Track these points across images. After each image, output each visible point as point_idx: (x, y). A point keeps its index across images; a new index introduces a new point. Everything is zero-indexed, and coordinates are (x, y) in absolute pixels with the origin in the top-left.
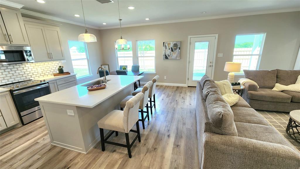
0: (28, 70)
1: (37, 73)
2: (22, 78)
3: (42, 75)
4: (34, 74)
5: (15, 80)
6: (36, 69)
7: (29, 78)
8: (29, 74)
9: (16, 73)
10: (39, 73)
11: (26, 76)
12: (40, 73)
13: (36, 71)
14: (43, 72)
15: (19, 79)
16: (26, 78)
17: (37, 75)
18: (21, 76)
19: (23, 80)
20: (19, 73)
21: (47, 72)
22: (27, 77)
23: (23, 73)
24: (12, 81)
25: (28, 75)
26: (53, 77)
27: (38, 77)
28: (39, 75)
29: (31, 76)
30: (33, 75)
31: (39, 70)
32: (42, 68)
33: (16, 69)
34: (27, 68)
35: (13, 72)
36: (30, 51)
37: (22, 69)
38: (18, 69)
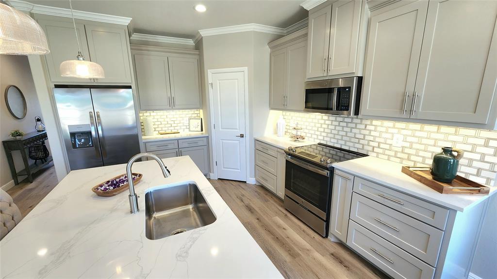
0: (373, 133)
1: (387, 147)
2: (357, 146)
3: (399, 155)
4: (382, 146)
5: (345, 145)
7: (368, 151)
8: (371, 143)
9: (351, 132)
10: (393, 148)
11: (363, 145)
12: (396, 149)
13: (389, 142)
14: (407, 151)
15: (351, 144)
16: (363, 149)
17: (387, 152)
18: (357, 140)
19: (355, 150)
20: (355, 134)
21: (421, 153)
23: (362, 137)
25: (368, 145)
27: (386, 157)
28: (393, 153)
29: (374, 147)
30: (379, 147)
31: (398, 141)
32: (409, 139)
33: (353, 125)
34: (372, 128)
35: (348, 130)
36: (349, 88)
37: (363, 127)
38: (356, 125)
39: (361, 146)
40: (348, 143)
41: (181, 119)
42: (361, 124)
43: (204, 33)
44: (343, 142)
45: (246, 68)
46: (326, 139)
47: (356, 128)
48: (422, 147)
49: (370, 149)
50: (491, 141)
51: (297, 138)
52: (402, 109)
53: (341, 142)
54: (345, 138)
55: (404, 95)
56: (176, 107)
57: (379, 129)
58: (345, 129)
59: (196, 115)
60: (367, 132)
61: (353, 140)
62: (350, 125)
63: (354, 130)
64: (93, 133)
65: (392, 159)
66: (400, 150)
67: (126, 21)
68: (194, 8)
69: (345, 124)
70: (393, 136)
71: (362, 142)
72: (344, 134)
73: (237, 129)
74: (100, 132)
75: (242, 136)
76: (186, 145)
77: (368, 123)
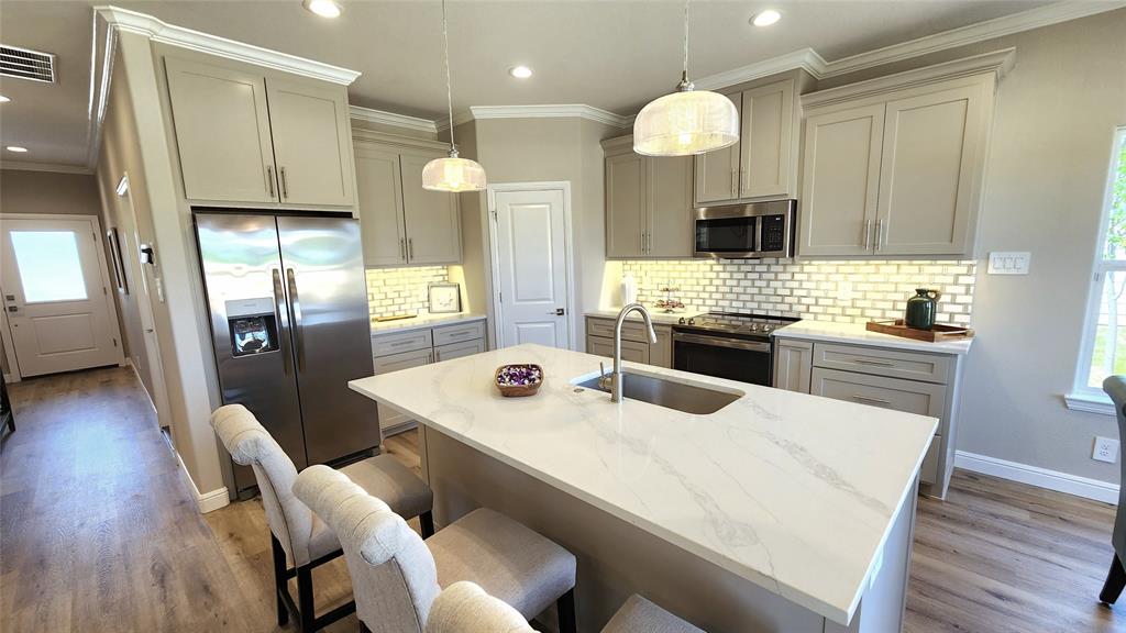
0: (805, 285)
1: (830, 302)
2: (779, 307)
3: (849, 312)
4: (821, 302)
5: (759, 309)
6: (832, 286)
7: (800, 312)
8: (804, 300)
9: (768, 286)
10: (839, 303)
11: (791, 305)
12: (843, 304)
13: (831, 294)
14: (859, 304)
15: (770, 306)
16: (790, 310)
17: (830, 310)
18: (779, 299)
19: (779, 314)
20: (776, 289)
22: (795, 308)
23: (788, 292)
24: (752, 309)
25: (799, 303)
27: (830, 318)
28: (839, 311)
29: (808, 306)
30: (817, 304)
31: (845, 293)
32: (860, 287)
33: (772, 276)
34: (804, 277)
35: (764, 284)
36: (782, 217)
37: (788, 276)
38: (776, 276)
39: (786, 307)
40: (764, 306)
41: (412, 287)
42: (784, 272)
43: (479, 112)
44: (755, 305)
45: (568, 183)
46: (721, 303)
47: (776, 280)
48: (880, 296)
49: (804, 308)
50: (960, 277)
51: (669, 306)
52: (862, 244)
53: (749, 305)
54: (757, 298)
55: (864, 224)
56: (415, 261)
57: (814, 277)
58: (757, 283)
59: (441, 278)
60: (795, 284)
61: (773, 299)
62: (765, 276)
63: (773, 284)
64: (284, 317)
65: (838, 318)
66: (850, 304)
67: (346, 77)
68: (510, 72)
69: (756, 276)
70: (837, 286)
71: (787, 300)
72: (756, 291)
73: (549, 300)
74: (298, 316)
75: (560, 312)
76: (448, 339)
77: (796, 269)
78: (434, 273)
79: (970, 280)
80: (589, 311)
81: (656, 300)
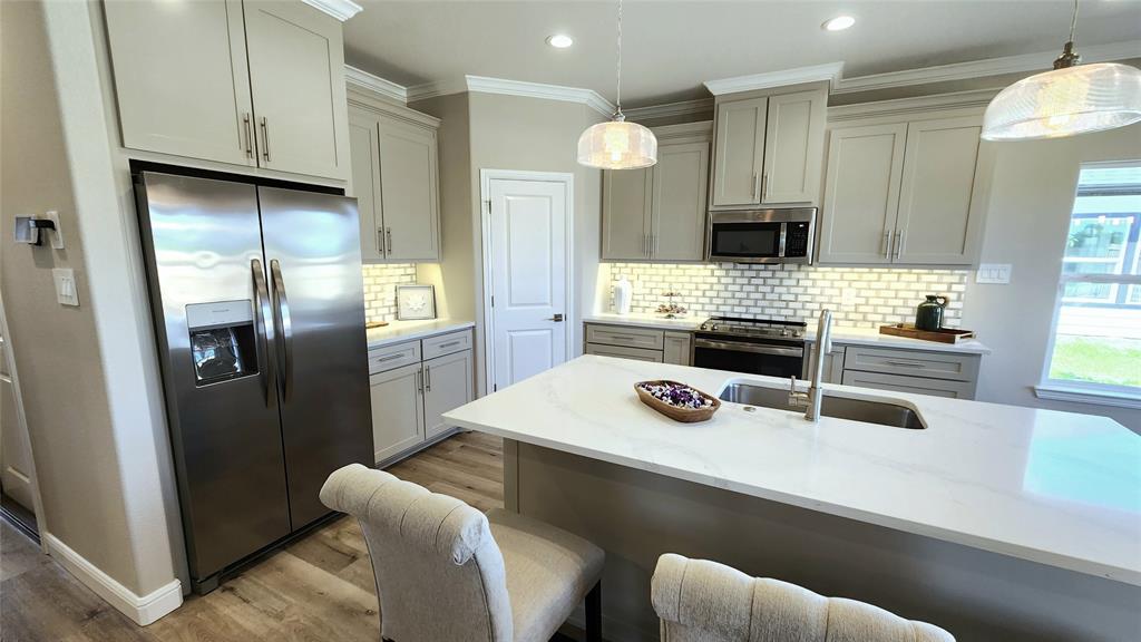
0: (810, 291)
1: (834, 307)
2: (784, 312)
3: (851, 316)
5: (762, 314)
6: (836, 292)
7: (804, 317)
8: (808, 306)
9: (772, 292)
10: (842, 308)
11: (795, 310)
12: (846, 309)
13: (834, 300)
14: (860, 309)
15: (773, 311)
16: (795, 315)
18: (784, 304)
19: (783, 319)
20: (780, 294)
21: (880, 310)
22: (800, 313)
23: (792, 298)
24: (755, 314)
25: (804, 309)
26: (872, 335)
28: (841, 316)
29: (812, 311)
31: (849, 299)
32: (863, 293)
33: (777, 282)
34: (809, 283)
35: (768, 289)
36: (807, 224)
37: (794, 282)
38: (781, 282)
39: (791, 312)
40: (767, 311)
42: (790, 278)
43: (475, 84)
44: (758, 310)
45: (571, 175)
46: (722, 308)
47: (781, 285)
48: (881, 301)
49: (807, 313)
51: (670, 311)
53: (753, 310)
54: (760, 303)
55: (884, 235)
56: (392, 256)
57: (819, 283)
58: (761, 289)
60: (800, 290)
61: (776, 304)
62: (769, 281)
63: (777, 289)
64: (268, 327)
65: (841, 323)
66: (853, 309)
67: (346, 10)
69: (761, 281)
70: (841, 292)
71: (791, 305)
72: (759, 296)
73: (545, 304)
75: (558, 318)
77: (801, 275)
78: (402, 271)
79: (961, 288)
80: (587, 317)
81: (657, 305)
